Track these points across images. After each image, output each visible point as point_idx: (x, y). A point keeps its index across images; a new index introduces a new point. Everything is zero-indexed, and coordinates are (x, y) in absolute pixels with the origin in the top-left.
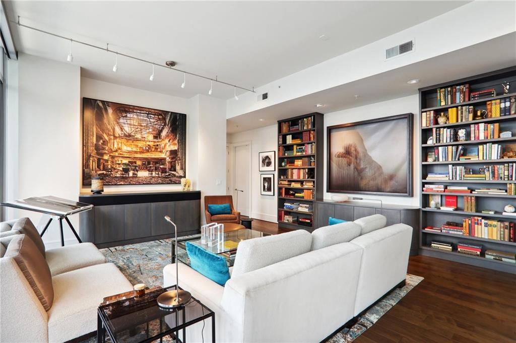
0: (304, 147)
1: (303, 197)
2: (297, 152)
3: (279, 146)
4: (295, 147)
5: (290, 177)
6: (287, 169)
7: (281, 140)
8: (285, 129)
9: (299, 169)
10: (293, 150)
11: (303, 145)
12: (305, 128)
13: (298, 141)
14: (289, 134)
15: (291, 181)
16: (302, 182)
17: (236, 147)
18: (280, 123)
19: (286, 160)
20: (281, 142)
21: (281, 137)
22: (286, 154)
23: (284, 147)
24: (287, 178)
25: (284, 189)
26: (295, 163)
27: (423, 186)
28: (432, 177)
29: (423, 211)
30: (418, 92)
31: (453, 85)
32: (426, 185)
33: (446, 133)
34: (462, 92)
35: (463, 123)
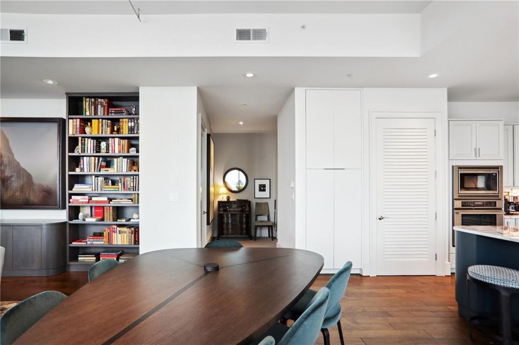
27: (70, 198)
28: (78, 188)
29: (70, 224)
30: (65, 96)
31: (95, 97)
32: (73, 197)
33: (90, 144)
34: (102, 105)
35: (104, 135)
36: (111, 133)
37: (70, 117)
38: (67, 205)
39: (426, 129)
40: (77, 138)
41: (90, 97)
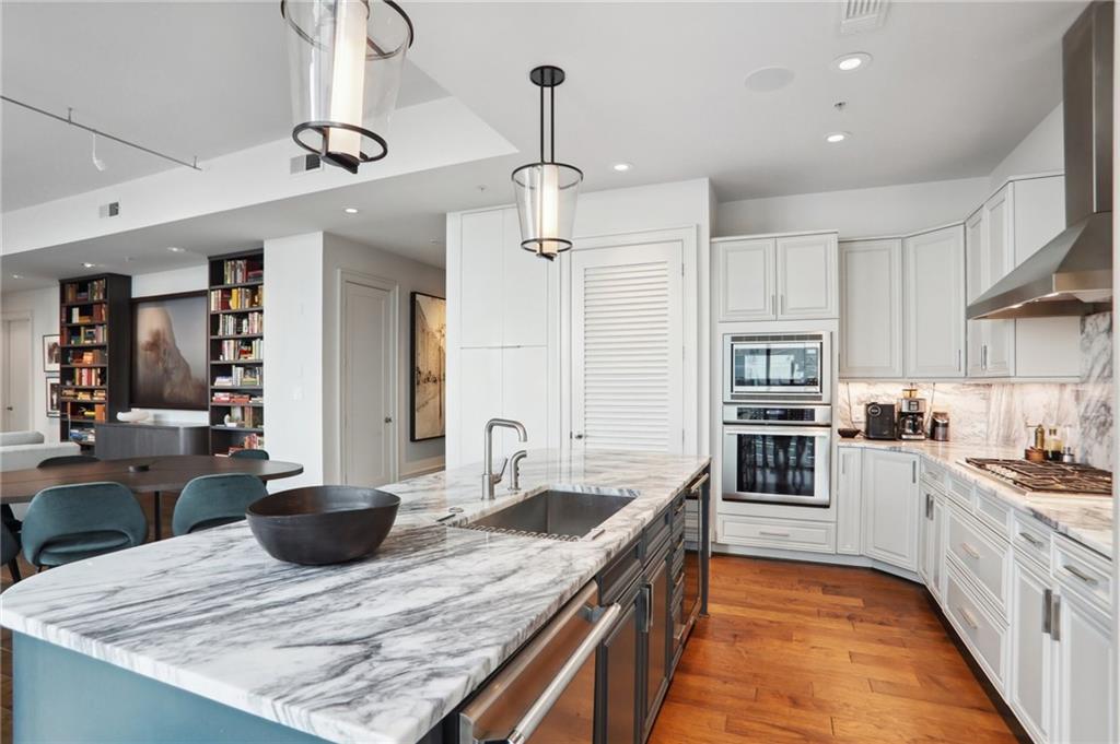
0: (94, 330)
1: (93, 418)
2: (86, 338)
3: (62, 327)
4: (82, 329)
5: (77, 383)
6: (73, 369)
7: (64, 315)
8: (70, 296)
9: (90, 368)
10: (79, 334)
11: (92, 326)
12: (95, 298)
13: (87, 320)
14: (76, 306)
15: (77, 390)
16: (91, 391)
17: (9, 322)
18: (64, 285)
19: (71, 352)
20: (64, 320)
21: (64, 310)
22: (73, 342)
23: (69, 328)
24: (74, 384)
25: (69, 404)
26: (85, 357)
27: (213, 395)
28: (221, 382)
29: (213, 430)
30: (207, 261)
31: (234, 257)
32: (216, 394)
33: (231, 321)
34: (241, 270)
35: (243, 310)
36: (251, 306)
37: (213, 288)
38: (210, 404)
39: (665, 262)
40: (218, 315)
41: (231, 260)
